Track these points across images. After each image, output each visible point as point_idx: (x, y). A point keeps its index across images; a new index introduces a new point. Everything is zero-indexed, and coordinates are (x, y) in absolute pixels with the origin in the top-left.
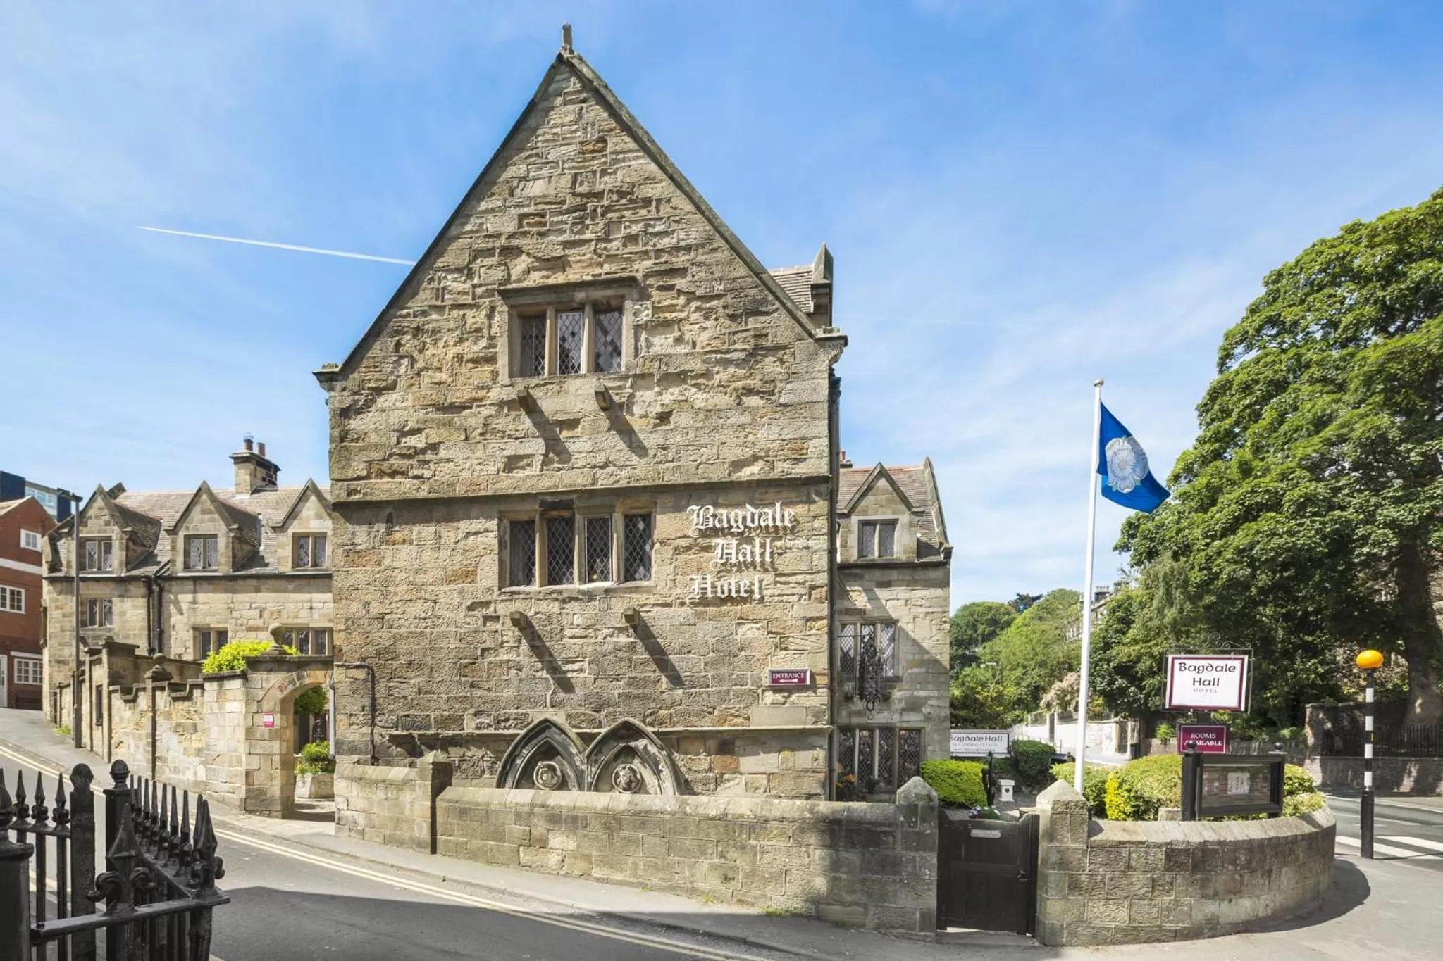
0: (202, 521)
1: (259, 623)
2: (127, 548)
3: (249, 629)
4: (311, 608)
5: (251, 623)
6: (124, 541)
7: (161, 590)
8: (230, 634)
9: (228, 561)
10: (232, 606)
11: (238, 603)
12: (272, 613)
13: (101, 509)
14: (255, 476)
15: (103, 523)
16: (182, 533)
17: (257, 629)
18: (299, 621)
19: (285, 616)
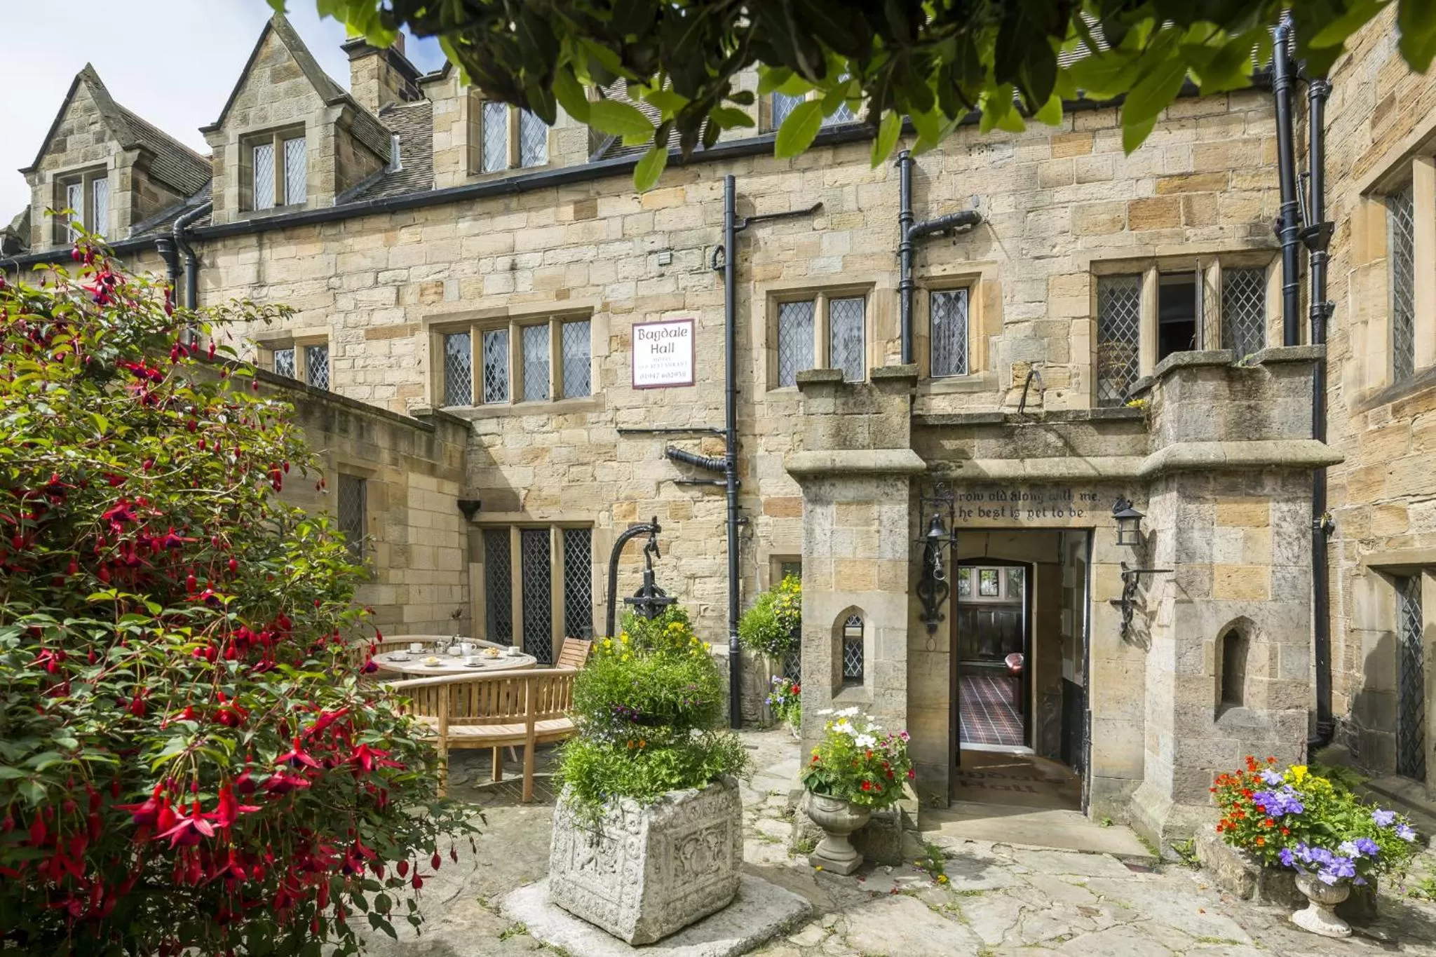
0: (274, 98)
1: (395, 317)
2: (136, 186)
3: (374, 334)
4: (513, 268)
5: (380, 319)
6: (129, 170)
7: (196, 265)
8: (332, 351)
9: (325, 182)
10: (335, 282)
11: (350, 274)
12: (422, 292)
13: (89, 110)
14: (387, 83)
15: (91, 137)
16: (233, 131)
17: (390, 333)
18: (486, 304)
19: (451, 290)
